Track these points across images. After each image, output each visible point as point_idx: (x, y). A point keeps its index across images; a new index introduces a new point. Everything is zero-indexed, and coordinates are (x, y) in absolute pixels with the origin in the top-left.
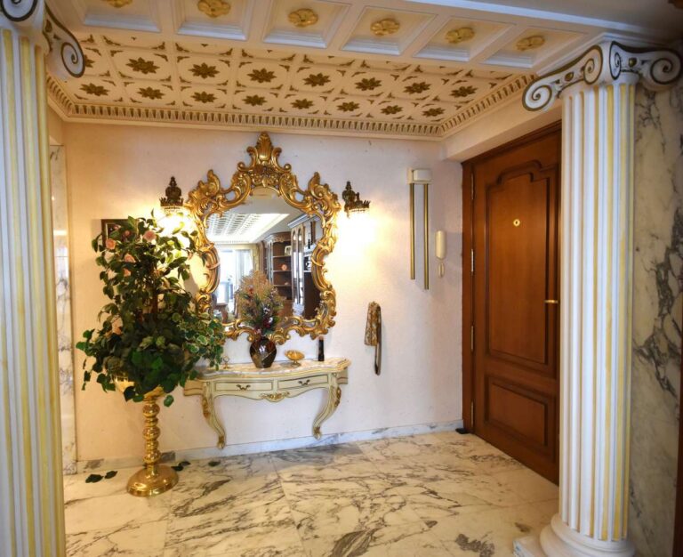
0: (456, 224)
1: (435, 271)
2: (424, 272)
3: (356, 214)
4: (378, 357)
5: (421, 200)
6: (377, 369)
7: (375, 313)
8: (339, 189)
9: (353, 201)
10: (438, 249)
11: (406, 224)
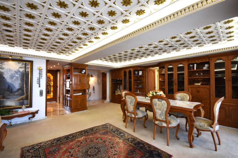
0: (101, 78)
1: (99, 83)
2: (98, 83)
3: (92, 78)
4: (94, 91)
5: (98, 76)
6: (94, 93)
7: (94, 87)
8: (90, 75)
9: (92, 76)
10: (100, 81)
11: (97, 79)
